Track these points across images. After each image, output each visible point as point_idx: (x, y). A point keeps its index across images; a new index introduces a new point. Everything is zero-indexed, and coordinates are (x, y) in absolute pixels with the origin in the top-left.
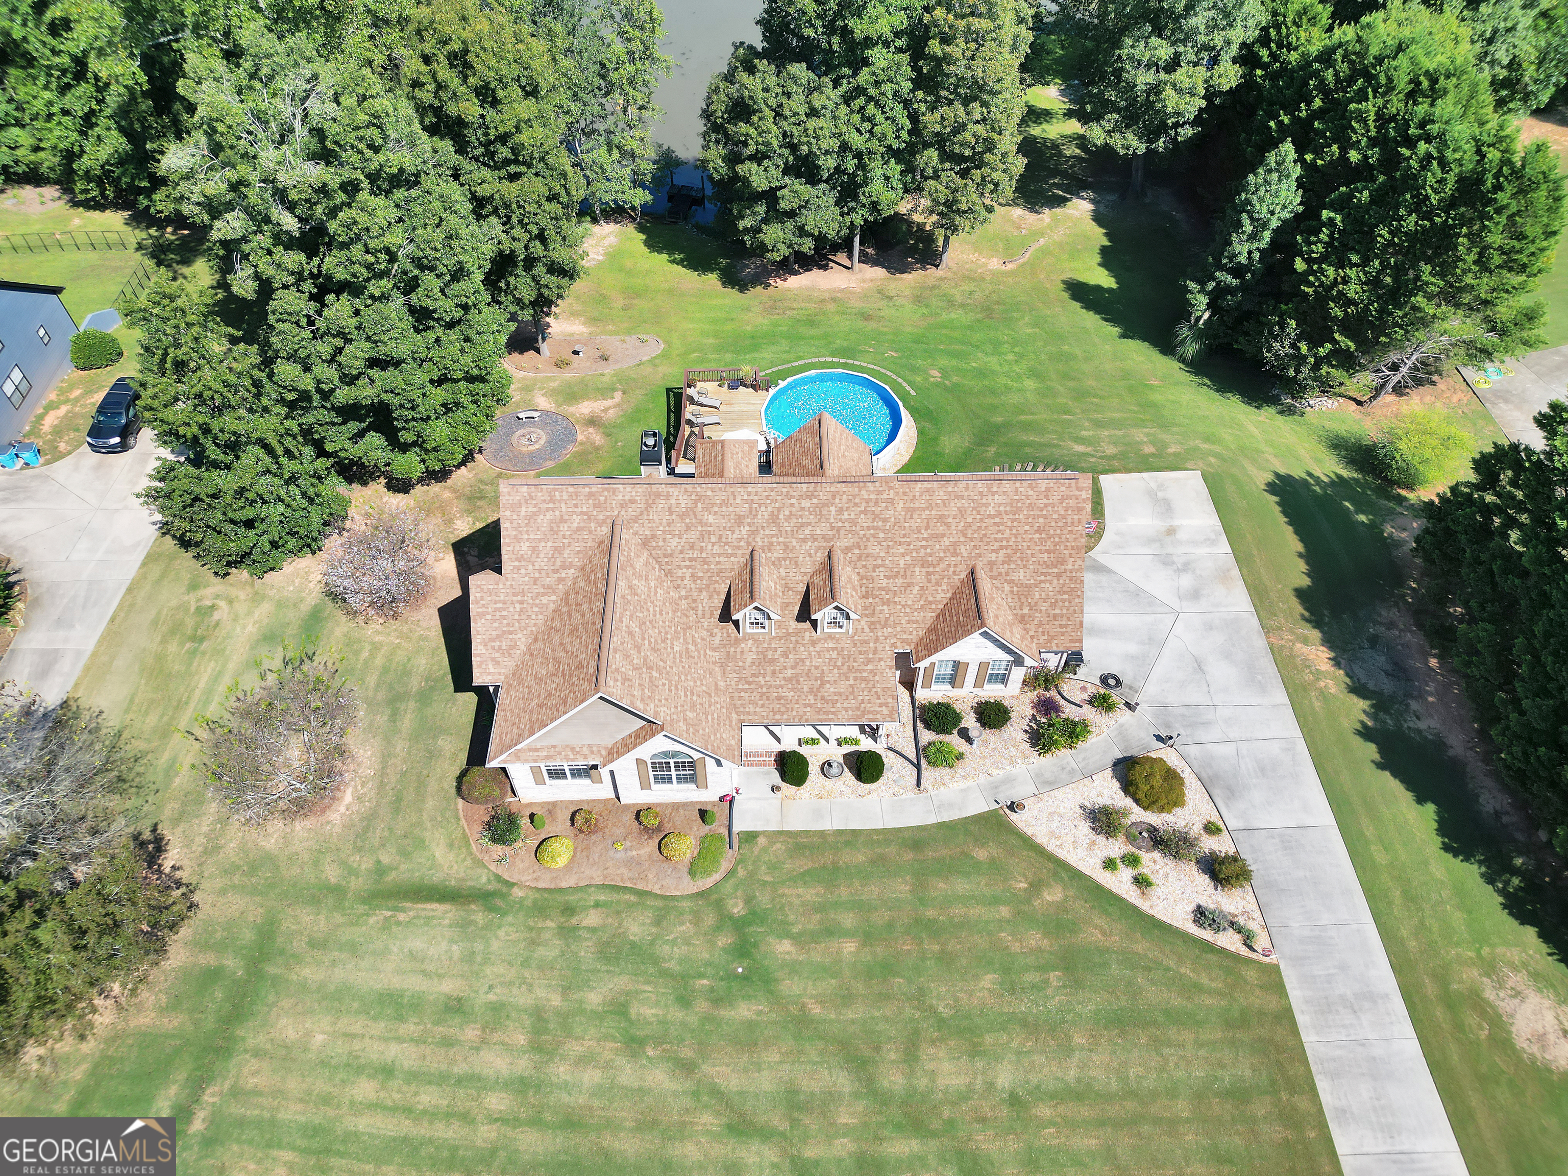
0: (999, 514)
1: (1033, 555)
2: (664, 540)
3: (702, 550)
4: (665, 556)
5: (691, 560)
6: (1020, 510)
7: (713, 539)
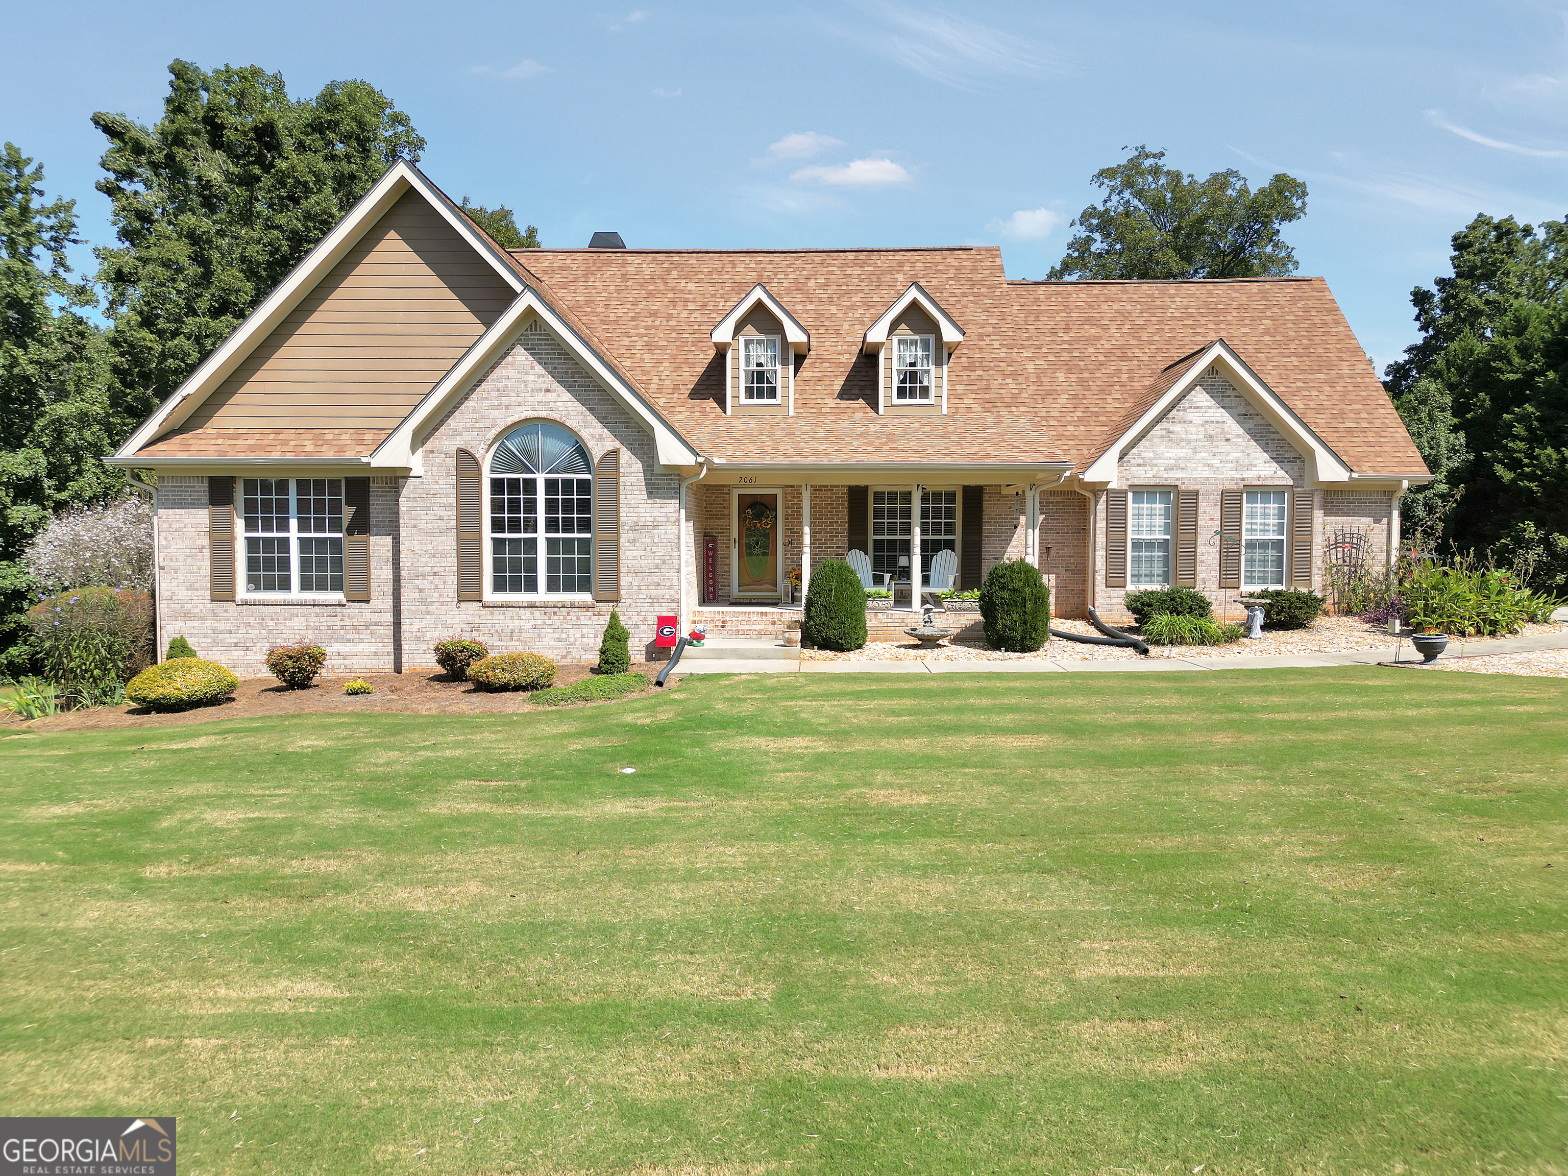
0: (1191, 316)
1: (1270, 360)
2: (607, 306)
3: (670, 317)
4: (603, 322)
5: (647, 328)
6: (1225, 312)
7: (691, 306)
